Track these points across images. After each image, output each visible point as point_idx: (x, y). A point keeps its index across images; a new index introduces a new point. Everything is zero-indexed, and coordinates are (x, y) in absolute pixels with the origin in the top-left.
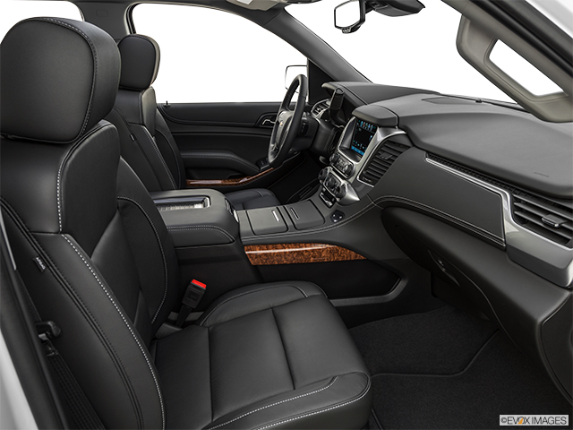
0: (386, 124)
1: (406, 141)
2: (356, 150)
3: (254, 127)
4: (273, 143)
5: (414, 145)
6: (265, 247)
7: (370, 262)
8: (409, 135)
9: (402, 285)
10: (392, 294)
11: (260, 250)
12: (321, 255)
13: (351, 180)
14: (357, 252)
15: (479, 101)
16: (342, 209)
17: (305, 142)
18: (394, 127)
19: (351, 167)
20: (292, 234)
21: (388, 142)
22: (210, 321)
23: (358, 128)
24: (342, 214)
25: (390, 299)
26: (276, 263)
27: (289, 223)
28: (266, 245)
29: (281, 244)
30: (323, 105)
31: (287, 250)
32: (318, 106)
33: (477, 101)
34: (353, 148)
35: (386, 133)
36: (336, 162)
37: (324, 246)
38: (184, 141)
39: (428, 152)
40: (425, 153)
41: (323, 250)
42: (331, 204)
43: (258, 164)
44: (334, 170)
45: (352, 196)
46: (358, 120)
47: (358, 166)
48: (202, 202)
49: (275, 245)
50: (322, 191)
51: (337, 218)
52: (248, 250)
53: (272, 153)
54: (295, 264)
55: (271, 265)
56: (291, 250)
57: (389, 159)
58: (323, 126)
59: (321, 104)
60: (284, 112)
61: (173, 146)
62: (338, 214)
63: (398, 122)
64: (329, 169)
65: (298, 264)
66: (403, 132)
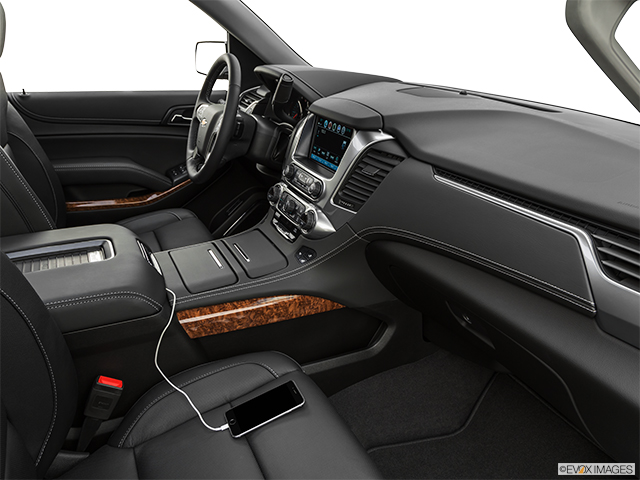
0: (365, 127)
1: (396, 150)
2: (320, 160)
3: (160, 125)
4: (193, 148)
5: (410, 156)
6: (207, 310)
7: (350, 311)
8: (399, 139)
9: (389, 333)
10: (378, 346)
11: (201, 315)
12: (287, 311)
13: (322, 204)
14: (333, 301)
15: (464, 93)
16: (310, 244)
17: (241, 148)
18: (377, 130)
19: (319, 185)
20: (245, 287)
21: (373, 151)
22: (134, 435)
23: (320, 129)
24: (312, 252)
25: (376, 352)
26: (226, 330)
27: (238, 270)
28: (210, 306)
29: (231, 301)
30: (254, 95)
31: (240, 310)
32: (245, 96)
33: (461, 93)
34: (314, 156)
35: (367, 139)
36: (292, 176)
37: (291, 298)
38: (56, 148)
39: (434, 166)
40: (431, 167)
41: (290, 303)
42: (292, 237)
43: (169, 175)
44: (289, 187)
45: (324, 225)
46: (319, 118)
47: (329, 184)
48: (100, 248)
49: (221, 304)
50: (275, 217)
51: (305, 257)
52: (184, 318)
53: (193, 163)
54: (253, 328)
55: (218, 334)
56: (246, 309)
57: (376, 175)
58: (262, 124)
59: (249, 93)
60: (205, 106)
61: (40, 155)
62: (305, 251)
63: (383, 123)
64: (283, 187)
65: (258, 326)
66: (391, 137)
